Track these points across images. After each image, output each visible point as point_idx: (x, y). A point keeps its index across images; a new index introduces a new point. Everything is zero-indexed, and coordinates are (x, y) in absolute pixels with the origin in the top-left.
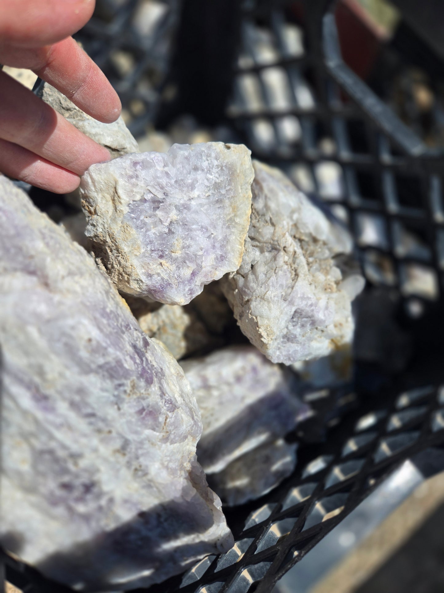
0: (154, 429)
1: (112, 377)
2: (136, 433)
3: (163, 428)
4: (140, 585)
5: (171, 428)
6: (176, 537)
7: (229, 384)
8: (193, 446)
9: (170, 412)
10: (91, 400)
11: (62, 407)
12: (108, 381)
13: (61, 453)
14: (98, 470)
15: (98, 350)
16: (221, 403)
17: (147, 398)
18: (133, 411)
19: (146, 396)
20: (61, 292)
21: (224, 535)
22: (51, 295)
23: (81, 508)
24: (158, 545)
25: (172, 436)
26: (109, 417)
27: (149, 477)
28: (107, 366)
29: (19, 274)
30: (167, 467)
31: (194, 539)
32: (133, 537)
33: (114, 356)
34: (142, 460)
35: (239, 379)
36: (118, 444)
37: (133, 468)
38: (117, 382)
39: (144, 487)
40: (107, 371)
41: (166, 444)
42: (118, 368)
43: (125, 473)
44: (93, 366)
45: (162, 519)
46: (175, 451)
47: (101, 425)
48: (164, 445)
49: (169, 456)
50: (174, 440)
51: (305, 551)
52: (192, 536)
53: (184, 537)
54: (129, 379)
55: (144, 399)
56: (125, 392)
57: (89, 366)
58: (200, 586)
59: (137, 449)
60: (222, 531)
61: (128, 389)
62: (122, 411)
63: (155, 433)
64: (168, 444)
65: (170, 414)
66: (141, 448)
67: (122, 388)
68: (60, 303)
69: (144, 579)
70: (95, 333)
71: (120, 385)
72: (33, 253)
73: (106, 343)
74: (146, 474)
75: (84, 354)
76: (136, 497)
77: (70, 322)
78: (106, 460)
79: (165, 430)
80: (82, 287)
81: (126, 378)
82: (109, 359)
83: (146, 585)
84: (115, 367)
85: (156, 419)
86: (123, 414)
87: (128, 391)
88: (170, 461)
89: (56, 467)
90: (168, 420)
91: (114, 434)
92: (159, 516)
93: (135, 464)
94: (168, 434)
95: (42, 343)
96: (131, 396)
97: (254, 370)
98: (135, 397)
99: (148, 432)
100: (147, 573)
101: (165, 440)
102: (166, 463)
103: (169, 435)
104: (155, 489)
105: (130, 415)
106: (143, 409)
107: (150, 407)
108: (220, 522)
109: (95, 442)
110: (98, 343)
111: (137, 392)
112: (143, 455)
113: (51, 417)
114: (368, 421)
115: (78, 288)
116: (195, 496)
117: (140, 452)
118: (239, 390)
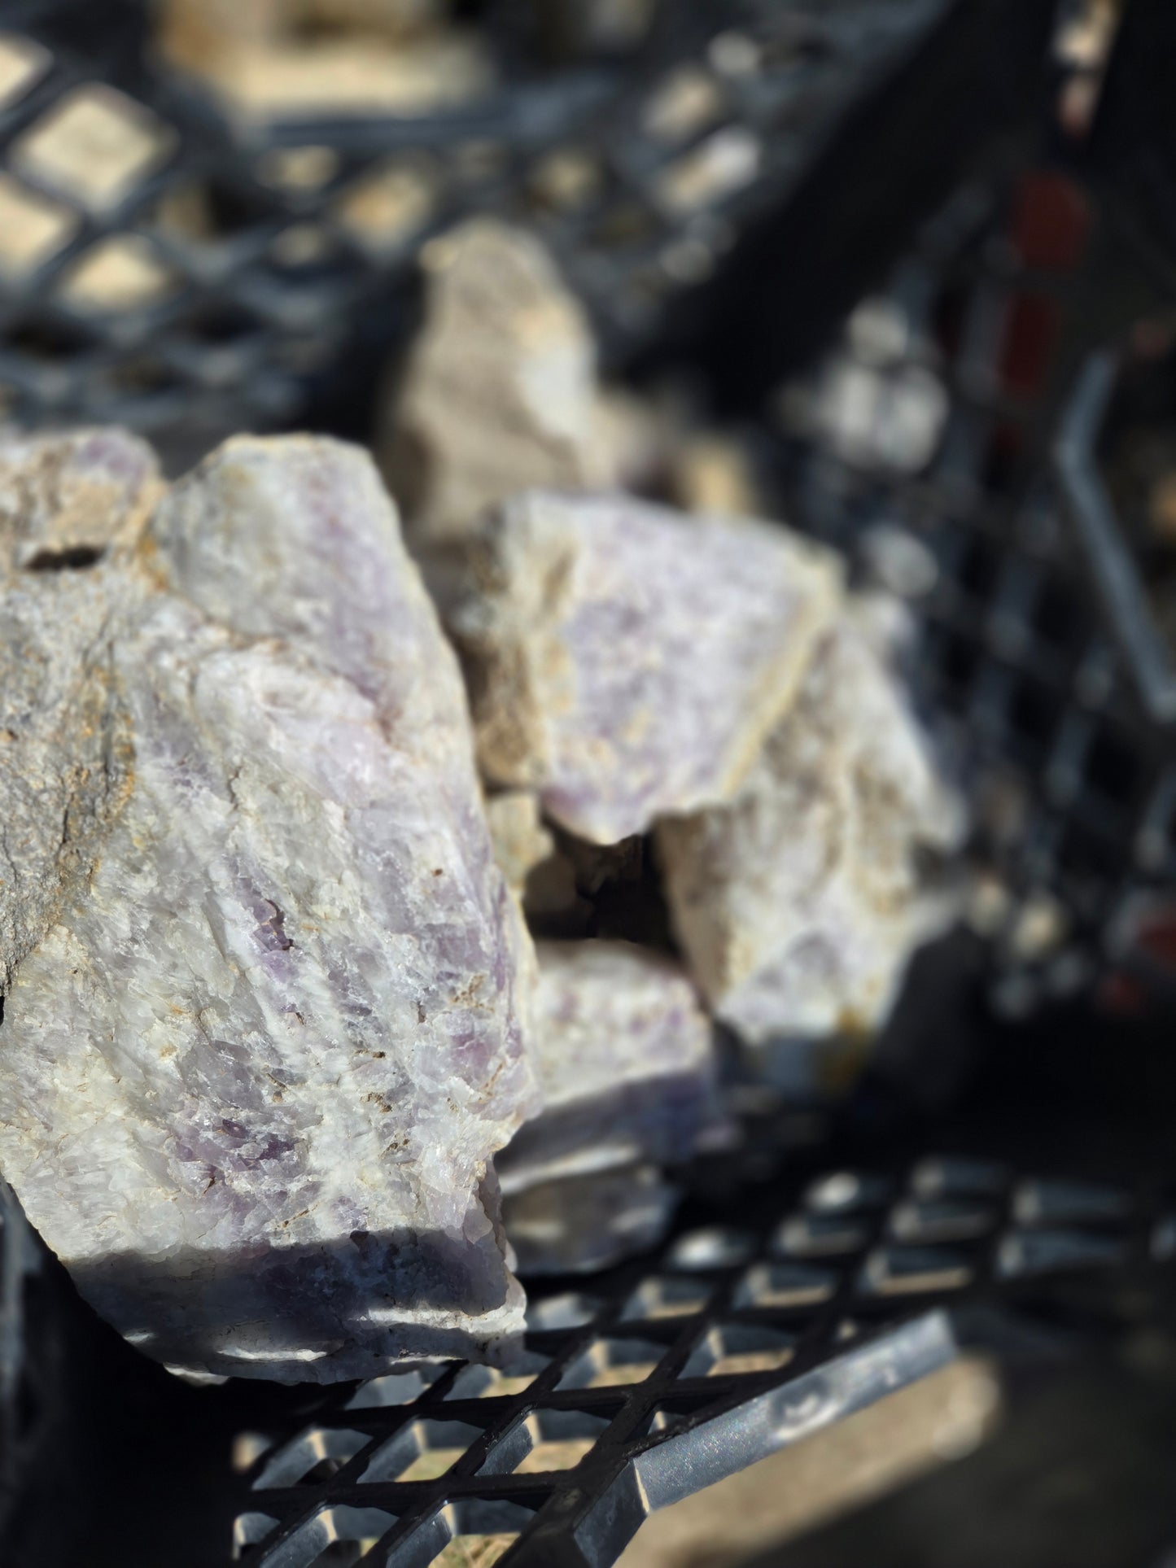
0: (468, 1081)
1: (443, 954)
2: (434, 1075)
3: (487, 1085)
4: (278, 1376)
5: (501, 1089)
6: (409, 1304)
7: (612, 1028)
8: (508, 1132)
9: (511, 1057)
10: (378, 983)
11: (313, 974)
12: (431, 960)
13: (259, 1062)
14: (318, 1121)
15: (446, 896)
16: (576, 1059)
17: (488, 1017)
18: (448, 1032)
19: (486, 1012)
20: (410, 751)
21: (512, 1333)
22: (387, 750)
23: (242, 1184)
24: (363, 1310)
25: (493, 1105)
26: (395, 1028)
27: (414, 1170)
28: (447, 932)
29: (340, 683)
30: (454, 1161)
31: (444, 1320)
32: (320, 1274)
33: (470, 919)
34: (416, 1130)
35: (638, 1025)
36: (384, 1085)
37: (392, 1140)
38: (447, 967)
39: (391, 1184)
40: (440, 941)
41: (475, 1116)
42: (467, 943)
43: (370, 1144)
44: (418, 922)
45: (398, 1261)
46: (481, 1133)
47: (370, 1035)
48: (470, 1116)
49: (466, 1140)
50: (492, 1113)
51: (698, 1419)
52: (445, 1314)
53: (425, 1309)
54: (476, 971)
55: (480, 1016)
56: (453, 990)
57: (409, 918)
58: (414, 1417)
59: (416, 1107)
60: (511, 1324)
61: (462, 987)
62: (426, 1024)
63: (468, 1087)
64: (478, 1116)
65: (509, 1061)
66: (426, 1108)
67: (450, 982)
68: (401, 774)
69: (295, 1365)
70: (454, 865)
71: (450, 975)
72: (393, 657)
73: (467, 887)
74: (410, 1161)
75: (413, 893)
76: (364, 1200)
77: (420, 825)
78: (345, 1106)
79: (488, 1089)
80: (449, 753)
81: (470, 966)
82: (458, 920)
83: (291, 1381)
84: (462, 939)
85: (482, 1061)
86: (427, 1032)
87: (459, 993)
88: (465, 1151)
89: (236, 1086)
90: (502, 1071)
91: (387, 1062)
92: (394, 1250)
93: (398, 1134)
94: (489, 1097)
95: (340, 842)
96: (458, 1003)
97: (675, 1019)
98: (465, 1006)
99: (456, 1082)
100: (307, 1355)
101: (479, 1107)
102: (455, 1152)
103: (489, 1102)
104: (413, 1196)
105: (440, 1037)
106: (470, 1036)
107: (484, 1036)
108: (514, 1304)
109: (342, 1064)
110: (453, 883)
111: (475, 999)
112: (423, 1121)
113: (279, 986)
114: (836, 1192)
115: (440, 753)
116: (487, 1237)
117: (422, 1113)
118: (626, 1046)
